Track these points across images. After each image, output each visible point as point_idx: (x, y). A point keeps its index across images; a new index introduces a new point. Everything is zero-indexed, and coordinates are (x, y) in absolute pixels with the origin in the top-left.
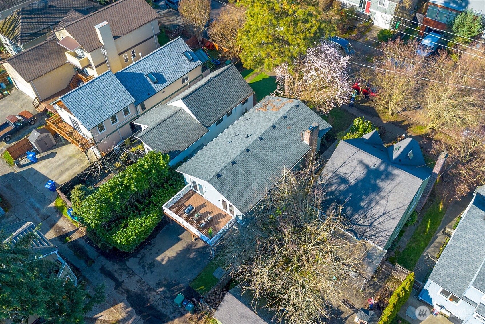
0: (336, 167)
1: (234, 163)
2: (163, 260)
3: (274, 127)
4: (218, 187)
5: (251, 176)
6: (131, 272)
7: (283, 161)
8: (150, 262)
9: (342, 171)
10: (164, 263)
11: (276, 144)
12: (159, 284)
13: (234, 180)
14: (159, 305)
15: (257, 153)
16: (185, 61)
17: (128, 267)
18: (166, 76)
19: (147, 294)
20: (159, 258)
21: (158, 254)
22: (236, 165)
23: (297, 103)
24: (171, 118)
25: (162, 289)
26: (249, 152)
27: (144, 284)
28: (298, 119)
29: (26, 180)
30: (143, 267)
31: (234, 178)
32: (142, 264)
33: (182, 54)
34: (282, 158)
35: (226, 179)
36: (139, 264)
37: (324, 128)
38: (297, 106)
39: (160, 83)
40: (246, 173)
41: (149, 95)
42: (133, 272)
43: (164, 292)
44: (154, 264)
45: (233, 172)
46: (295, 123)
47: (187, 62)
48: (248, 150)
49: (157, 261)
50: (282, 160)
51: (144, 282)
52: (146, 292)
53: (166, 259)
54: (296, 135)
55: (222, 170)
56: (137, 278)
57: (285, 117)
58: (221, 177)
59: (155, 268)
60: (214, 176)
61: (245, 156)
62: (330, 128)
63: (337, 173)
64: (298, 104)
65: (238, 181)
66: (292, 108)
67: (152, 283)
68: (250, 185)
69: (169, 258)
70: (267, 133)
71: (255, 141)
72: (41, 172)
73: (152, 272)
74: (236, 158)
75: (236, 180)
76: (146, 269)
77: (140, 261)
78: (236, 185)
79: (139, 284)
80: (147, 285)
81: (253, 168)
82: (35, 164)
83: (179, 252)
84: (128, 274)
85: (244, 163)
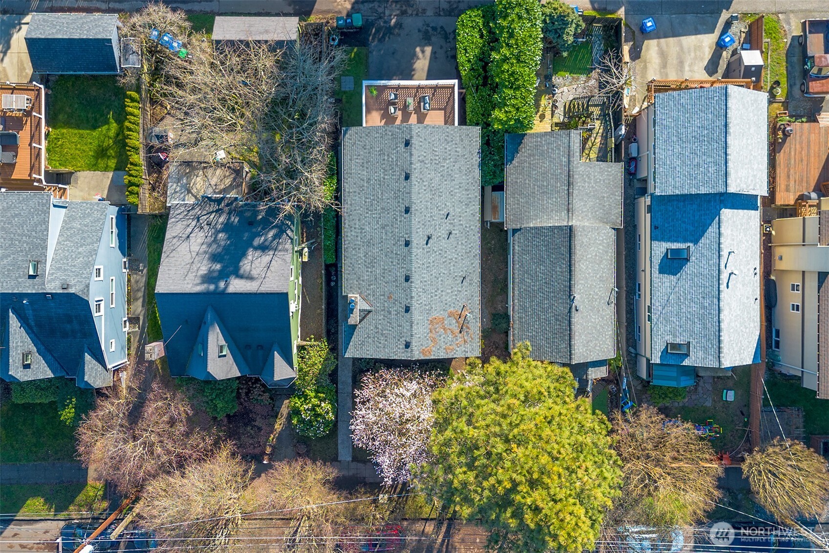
1: (407, 177)
2: (423, 52)
3: (407, 279)
4: (397, 130)
5: (376, 180)
6: (442, 13)
7: (359, 239)
8: (433, 39)
10: (418, 49)
11: (386, 256)
12: (399, 25)
13: (388, 155)
14: (379, 6)
15: (394, 218)
16: (675, 336)
17: (450, 15)
19: (402, 7)
20: (428, 50)
21: (434, 53)
22: (403, 177)
23: (412, 351)
25: (393, 21)
26: (403, 210)
27: (415, 13)
28: (390, 323)
30: (434, 29)
31: (390, 159)
32: (439, 30)
33: (689, 343)
34: (363, 242)
35: (397, 147)
36: (442, 27)
37: (351, 343)
38: (407, 345)
39: (662, 260)
40: (384, 179)
41: (656, 228)
42: (440, 15)
43: (387, 22)
44: (426, 39)
45: (397, 164)
46: (390, 313)
47: (670, 339)
48: (407, 210)
49: (426, 45)
50: (361, 238)
51: (417, 15)
52: (404, 8)
53: (420, 55)
54: (374, 295)
55: (411, 155)
56: (430, 13)
57: (407, 310)
58: (403, 144)
59: (421, 37)
60: (411, 137)
61: (403, 199)
62: (345, 352)
64: (409, 350)
65: (384, 160)
66: (412, 335)
67: (408, 21)
68: (367, 168)
70: (406, 259)
71: (411, 233)
73: (419, 31)
74: (411, 186)
75: (386, 158)
76: (429, 29)
77: (445, 31)
78: (382, 152)
79: (420, 10)
80: (412, 15)
81: (382, 193)
83: (413, 73)
84: (443, 9)
85: (397, 189)
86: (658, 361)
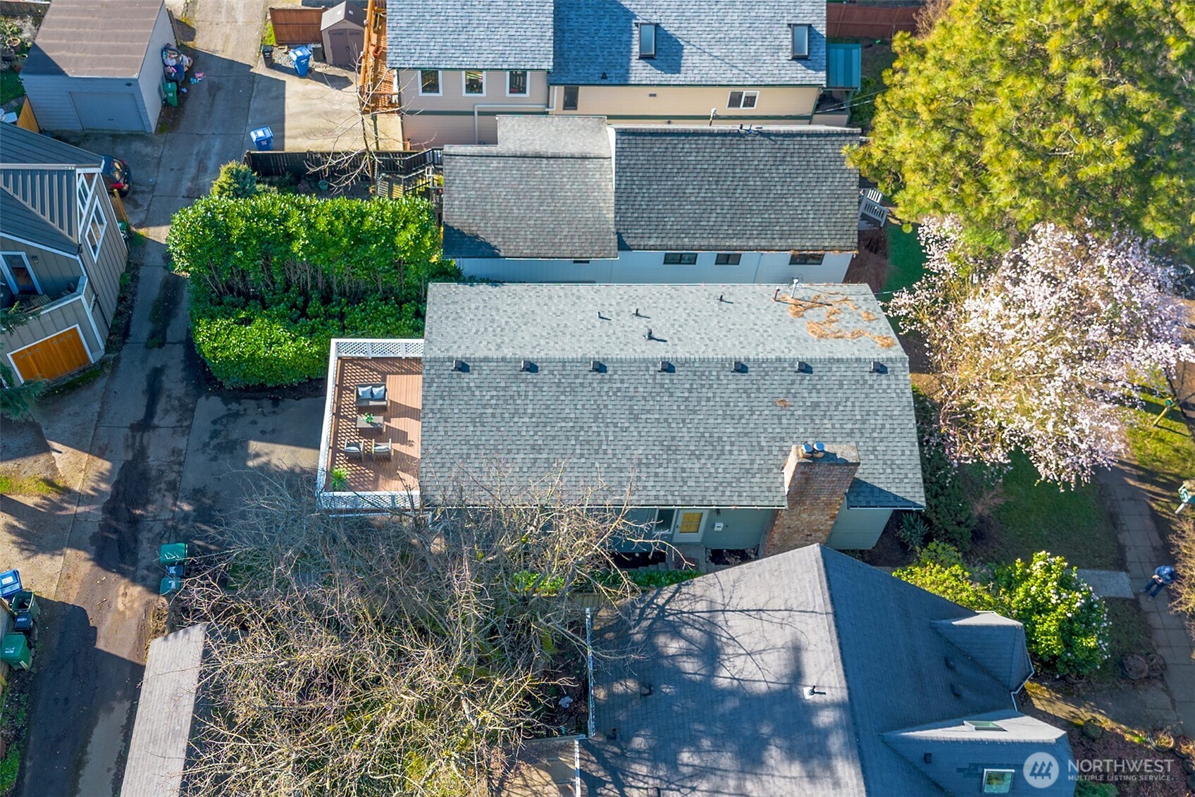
0: (734, 601)
1: (531, 367)
2: (257, 455)
3: (741, 368)
4: (433, 389)
5: (536, 433)
6: (185, 424)
7: (661, 470)
8: (235, 435)
9: (736, 625)
10: (250, 464)
11: (695, 412)
12: (196, 495)
13: (484, 407)
15: (615, 394)
16: (779, 48)
17: (193, 410)
18: (690, 59)
19: (159, 490)
20: (254, 446)
21: (264, 436)
22: (530, 376)
23: (890, 360)
24: (560, 161)
25: (186, 507)
26: (599, 376)
27: (176, 468)
28: (838, 404)
29: (251, 97)
30: (215, 434)
31: (493, 402)
32: (218, 427)
33: (789, 25)
34: (669, 461)
35: (469, 388)
36: (214, 422)
37: (893, 490)
38: (880, 369)
39: (657, 67)
40: (533, 415)
41: (604, 77)
42: (189, 427)
43: (185, 517)
44: (235, 448)
45: (504, 389)
46: (816, 405)
47: (785, 55)
48: (600, 368)
49: (245, 448)
50: (660, 465)
51: (181, 464)
52: (162, 486)
53: (264, 459)
54: (782, 439)
55: (486, 360)
56: (181, 443)
57: (805, 368)
58: (464, 375)
59: (228, 456)
60: (450, 359)
61: (577, 377)
62: (915, 505)
63: (720, 618)
64: (889, 365)
65: (493, 415)
66: (858, 360)
67: (190, 480)
68: (509, 452)
69: (268, 463)
70: (700, 369)
71: (645, 360)
72: (287, 101)
73: (215, 459)
74: (548, 360)
75: (490, 411)
76: (213, 443)
77: (223, 417)
78: (478, 421)
79: (172, 459)
80: (179, 473)
81: (564, 420)
82: (296, 79)
83: (297, 470)
84: (178, 421)
85: (554, 389)
86: (823, 74)
